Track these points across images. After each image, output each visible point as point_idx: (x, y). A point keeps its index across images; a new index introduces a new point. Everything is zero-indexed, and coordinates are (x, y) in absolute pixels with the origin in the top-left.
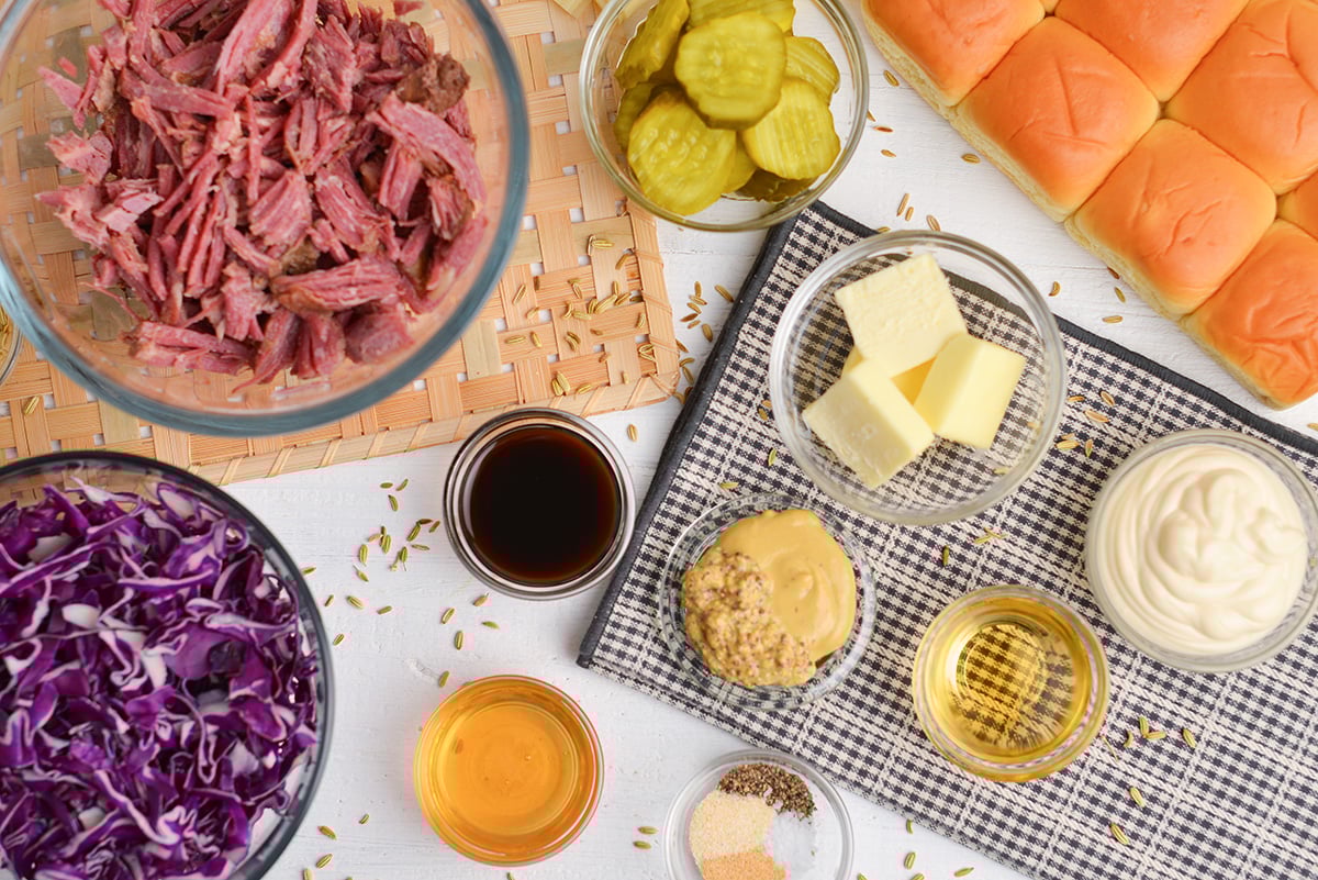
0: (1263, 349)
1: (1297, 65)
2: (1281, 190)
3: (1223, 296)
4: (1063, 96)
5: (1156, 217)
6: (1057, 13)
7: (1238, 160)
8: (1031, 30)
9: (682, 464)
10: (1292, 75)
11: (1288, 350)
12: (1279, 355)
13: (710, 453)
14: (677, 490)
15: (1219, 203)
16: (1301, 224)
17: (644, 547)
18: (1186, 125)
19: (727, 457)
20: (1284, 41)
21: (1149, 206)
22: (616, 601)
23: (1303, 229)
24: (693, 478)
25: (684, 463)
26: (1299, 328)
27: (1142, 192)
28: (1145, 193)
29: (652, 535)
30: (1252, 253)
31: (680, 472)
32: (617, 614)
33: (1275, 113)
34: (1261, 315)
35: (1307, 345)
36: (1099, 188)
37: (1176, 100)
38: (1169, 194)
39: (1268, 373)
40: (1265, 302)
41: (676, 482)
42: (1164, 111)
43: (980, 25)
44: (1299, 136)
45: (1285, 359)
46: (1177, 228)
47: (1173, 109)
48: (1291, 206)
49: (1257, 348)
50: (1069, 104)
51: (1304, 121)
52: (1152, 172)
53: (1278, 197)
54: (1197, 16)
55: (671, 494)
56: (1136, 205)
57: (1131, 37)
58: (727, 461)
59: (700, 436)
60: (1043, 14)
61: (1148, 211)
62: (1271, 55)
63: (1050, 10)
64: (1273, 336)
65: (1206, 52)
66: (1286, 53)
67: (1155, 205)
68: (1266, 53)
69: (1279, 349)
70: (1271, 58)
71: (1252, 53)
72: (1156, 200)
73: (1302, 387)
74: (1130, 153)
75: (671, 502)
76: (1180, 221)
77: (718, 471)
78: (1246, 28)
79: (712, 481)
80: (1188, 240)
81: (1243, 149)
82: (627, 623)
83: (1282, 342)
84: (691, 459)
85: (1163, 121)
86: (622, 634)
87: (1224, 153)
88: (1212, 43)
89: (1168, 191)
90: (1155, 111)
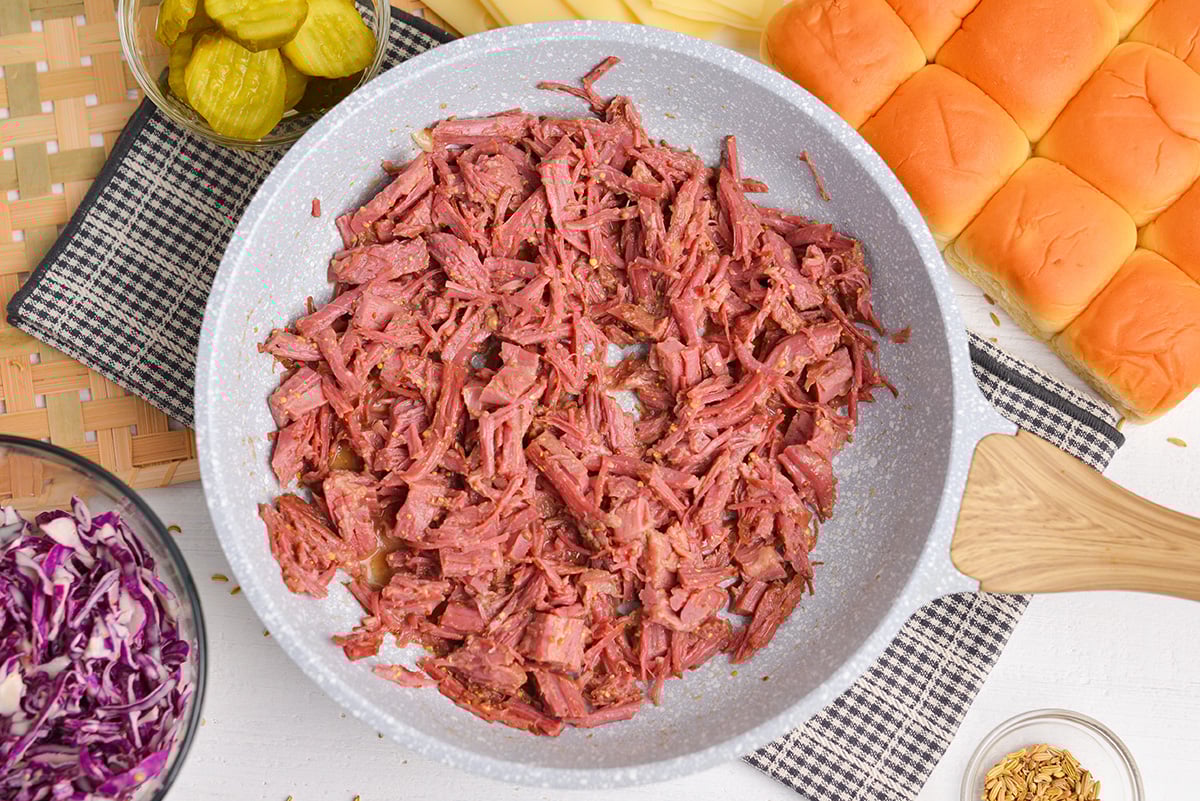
0: (1129, 362)
1: (1155, 107)
2: (1141, 220)
3: (1091, 314)
4: (944, 131)
5: (1028, 241)
6: (937, 61)
7: (1102, 192)
8: (913, 74)
9: (129, 154)
10: (1150, 115)
11: (1151, 363)
12: (1143, 367)
13: (156, 148)
14: (122, 177)
15: (1085, 229)
16: (1161, 251)
17: (84, 224)
18: (1055, 161)
19: (172, 154)
20: (1144, 86)
21: (1023, 231)
22: (50, 268)
23: (1161, 255)
24: (137, 168)
25: (131, 153)
26: (1160, 342)
27: (1015, 218)
28: (1019, 220)
29: (93, 215)
30: (1116, 275)
31: (126, 161)
32: (48, 279)
33: (1136, 149)
34: (1125, 331)
35: (1168, 358)
36: (976, 216)
37: (1046, 138)
38: (1040, 221)
39: (1133, 384)
40: (1129, 318)
41: (121, 169)
42: (1034, 148)
43: (868, 66)
44: (1157, 170)
45: (1147, 371)
46: (1049, 250)
47: (1043, 148)
48: (1151, 235)
49: (1123, 360)
50: (949, 140)
51: (1162, 155)
52: (1025, 200)
53: (1138, 229)
54: (1064, 62)
55: (115, 180)
56: (1011, 229)
57: (1005, 78)
58: (171, 157)
59: (148, 130)
60: (925, 62)
61: (1020, 236)
62: (1131, 97)
63: (931, 58)
64: (1137, 349)
65: (1072, 96)
66: (1145, 97)
67: (1027, 228)
68: (1127, 96)
69: (1142, 362)
70: (1132, 99)
71: (1115, 95)
72: (1029, 225)
73: (1164, 399)
74: (1004, 186)
75: (115, 187)
76: (1051, 245)
77: (162, 165)
78: (1108, 73)
79: (156, 173)
80: (1058, 261)
81: (1106, 184)
82: (56, 288)
83: (1144, 355)
84: (138, 150)
85: (1034, 159)
86: (48, 297)
87: (1090, 185)
88: (1077, 87)
89: (1038, 218)
90: (1026, 149)
